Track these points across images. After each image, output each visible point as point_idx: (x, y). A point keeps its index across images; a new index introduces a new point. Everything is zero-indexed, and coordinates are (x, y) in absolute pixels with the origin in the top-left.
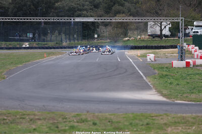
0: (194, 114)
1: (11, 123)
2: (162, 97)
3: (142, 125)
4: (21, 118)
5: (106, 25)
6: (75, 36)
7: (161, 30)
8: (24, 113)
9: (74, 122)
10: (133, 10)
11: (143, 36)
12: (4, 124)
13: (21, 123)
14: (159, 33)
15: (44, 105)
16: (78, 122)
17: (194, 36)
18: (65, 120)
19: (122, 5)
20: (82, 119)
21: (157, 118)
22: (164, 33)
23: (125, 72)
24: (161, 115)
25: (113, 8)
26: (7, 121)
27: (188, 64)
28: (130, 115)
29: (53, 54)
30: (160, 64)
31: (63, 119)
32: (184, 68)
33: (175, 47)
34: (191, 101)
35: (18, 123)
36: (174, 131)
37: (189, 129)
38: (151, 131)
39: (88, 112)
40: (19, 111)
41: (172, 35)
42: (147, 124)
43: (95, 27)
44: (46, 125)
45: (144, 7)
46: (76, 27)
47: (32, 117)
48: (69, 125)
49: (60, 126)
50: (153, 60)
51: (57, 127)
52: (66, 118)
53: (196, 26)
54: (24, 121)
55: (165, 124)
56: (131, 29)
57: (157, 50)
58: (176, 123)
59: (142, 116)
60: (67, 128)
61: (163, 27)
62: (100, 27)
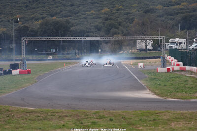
0: (190, 111)
1: (44, 119)
2: (155, 95)
3: (150, 121)
4: (51, 115)
5: (107, 42)
6: (85, 51)
7: (146, 46)
8: (54, 111)
9: (95, 118)
10: (125, 31)
11: (133, 50)
12: (39, 120)
13: (52, 119)
14: (145, 48)
15: (68, 104)
16: (97, 118)
17: (170, 50)
18: (87, 117)
19: (118, 28)
20: (100, 116)
21: (161, 115)
22: (148, 47)
23: (124, 77)
24: (163, 112)
25: (111, 30)
26: (41, 118)
27: (168, 70)
28: (139, 112)
29: (70, 64)
30: (148, 70)
31: (85, 115)
32: (166, 73)
33: (159, 57)
34: (179, 99)
35: (49, 120)
36: (177, 126)
37: (188, 124)
38: (159, 126)
39: (104, 110)
40: (50, 109)
41: (154, 49)
42: (154, 120)
43: (99, 44)
44: (72, 122)
45: (133, 29)
46: (85, 44)
47: (60, 114)
48: (91, 121)
49: (83, 122)
50: (142, 67)
51: (82, 123)
52: (87, 115)
53: (171, 43)
54: (54, 118)
55: (169, 120)
56: (124, 45)
57: (144, 60)
58: (177, 119)
59: (148, 113)
60: (89, 124)
61: (147, 44)
62: (103, 44)
